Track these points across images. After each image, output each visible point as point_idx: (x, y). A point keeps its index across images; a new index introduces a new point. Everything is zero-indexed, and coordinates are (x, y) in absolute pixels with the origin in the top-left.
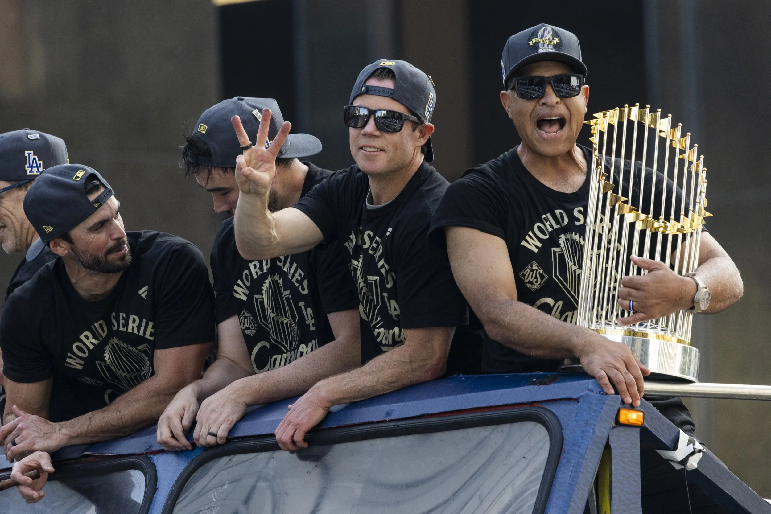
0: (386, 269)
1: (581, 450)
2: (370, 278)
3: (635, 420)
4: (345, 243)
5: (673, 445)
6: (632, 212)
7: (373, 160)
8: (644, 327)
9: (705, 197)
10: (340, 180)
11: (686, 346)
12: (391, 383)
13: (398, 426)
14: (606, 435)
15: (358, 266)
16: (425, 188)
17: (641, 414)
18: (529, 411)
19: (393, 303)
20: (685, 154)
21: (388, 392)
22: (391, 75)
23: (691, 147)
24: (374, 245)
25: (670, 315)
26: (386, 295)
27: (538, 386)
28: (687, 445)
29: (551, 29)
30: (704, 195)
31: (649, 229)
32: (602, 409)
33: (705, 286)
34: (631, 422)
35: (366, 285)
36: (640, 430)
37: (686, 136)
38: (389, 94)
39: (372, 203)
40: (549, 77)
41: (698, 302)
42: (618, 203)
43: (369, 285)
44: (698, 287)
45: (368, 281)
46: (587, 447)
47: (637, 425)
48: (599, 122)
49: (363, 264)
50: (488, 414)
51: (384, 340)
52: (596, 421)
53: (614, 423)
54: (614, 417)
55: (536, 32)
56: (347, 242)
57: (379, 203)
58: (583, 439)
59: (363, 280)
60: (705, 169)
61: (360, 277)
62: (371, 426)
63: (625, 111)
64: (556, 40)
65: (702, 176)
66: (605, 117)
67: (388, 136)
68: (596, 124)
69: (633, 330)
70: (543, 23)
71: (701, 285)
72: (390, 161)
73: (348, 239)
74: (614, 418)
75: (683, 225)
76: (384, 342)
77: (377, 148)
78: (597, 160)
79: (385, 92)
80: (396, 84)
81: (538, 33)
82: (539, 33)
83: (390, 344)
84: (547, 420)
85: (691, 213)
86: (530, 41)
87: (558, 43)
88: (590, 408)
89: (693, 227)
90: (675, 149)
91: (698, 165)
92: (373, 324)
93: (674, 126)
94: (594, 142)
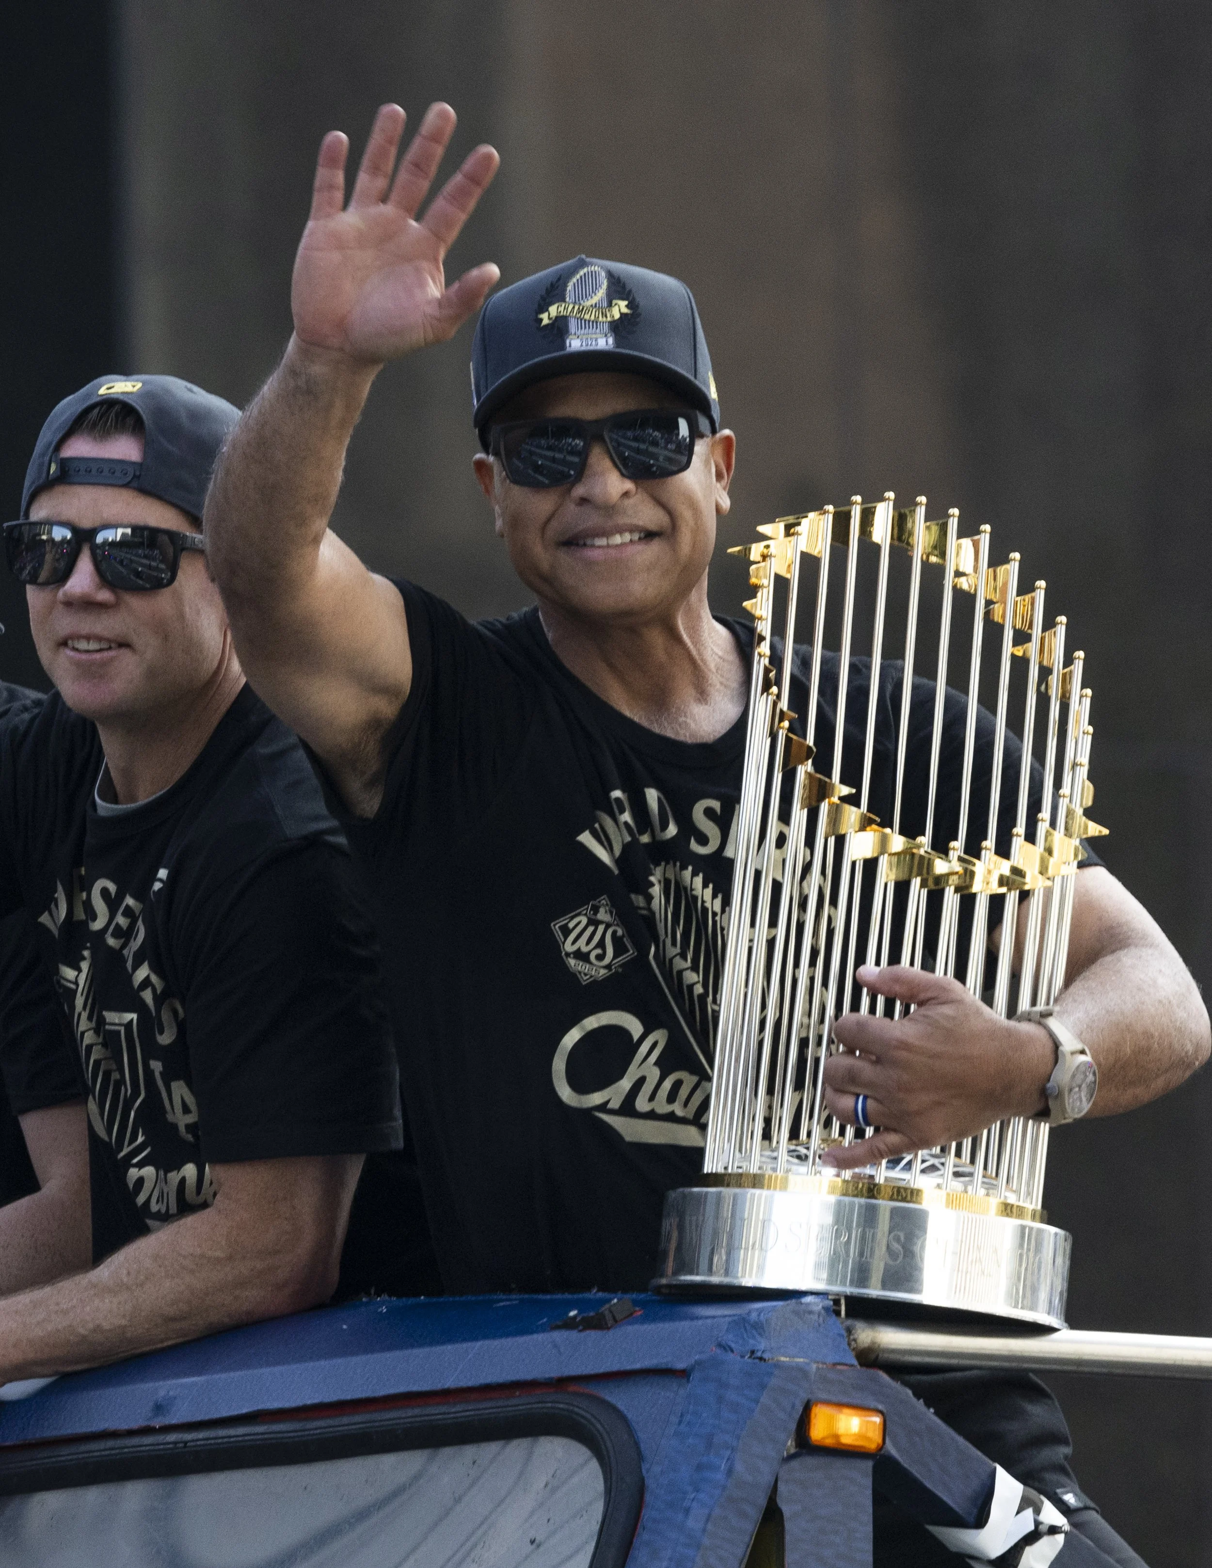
0: (154, 990)
1: (691, 1523)
2: (111, 1017)
3: (855, 1435)
4: (42, 913)
5: (975, 1511)
6: (868, 829)
7: (101, 677)
8: (903, 1169)
9: (1086, 777)
10: (22, 728)
11: (1028, 1222)
12: (173, 1319)
13: (186, 1443)
14: (766, 1479)
15: (76, 983)
16: (263, 750)
17: (877, 1420)
18: (550, 1405)
19: (180, 1090)
20: (1030, 644)
21: (165, 1344)
22: (130, 421)
23: (1049, 624)
24: (122, 920)
25: (982, 1134)
26: (157, 1066)
27: (580, 1331)
28: (1018, 1513)
29: (603, 274)
30: (1083, 772)
31: (919, 879)
32: (757, 1401)
33: (1079, 1046)
34: (845, 1440)
35: (101, 1040)
36: (875, 1468)
37: (1032, 589)
38: (129, 479)
39: (111, 796)
40: (596, 422)
41: (1059, 1096)
42: (827, 800)
43: (109, 1040)
44: (1059, 1053)
45: (107, 1027)
46: (709, 1515)
47: (863, 1450)
48: (772, 550)
49: (92, 981)
50: (437, 1412)
51: (154, 1200)
52: (738, 1438)
53: (794, 1443)
54: (793, 1426)
55: (561, 281)
56: (46, 913)
57: (133, 799)
58: (697, 1490)
59: (93, 1025)
60: (1089, 692)
61: (84, 1015)
62: (110, 1443)
63: (853, 513)
64: (621, 307)
65: (1079, 713)
66: (793, 534)
67: (136, 603)
68: (764, 557)
69: (872, 1177)
70: (583, 256)
71: (1069, 1041)
72: (151, 673)
73: (47, 903)
74: (794, 1430)
75: (1020, 866)
76: (154, 1207)
77: (109, 640)
78: (767, 671)
79: (118, 474)
80: (148, 447)
81: (566, 286)
82: (570, 287)
83: (171, 1212)
84: (598, 1431)
85: (1043, 827)
86: (542, 312)
87: (626, 314)
88: (720, 1400)
89: (1050, 873)
90: (1001, 627)
91: (1066, 679)
92: (122, 1154)
93: (997, 559)
94: (758, 613)
